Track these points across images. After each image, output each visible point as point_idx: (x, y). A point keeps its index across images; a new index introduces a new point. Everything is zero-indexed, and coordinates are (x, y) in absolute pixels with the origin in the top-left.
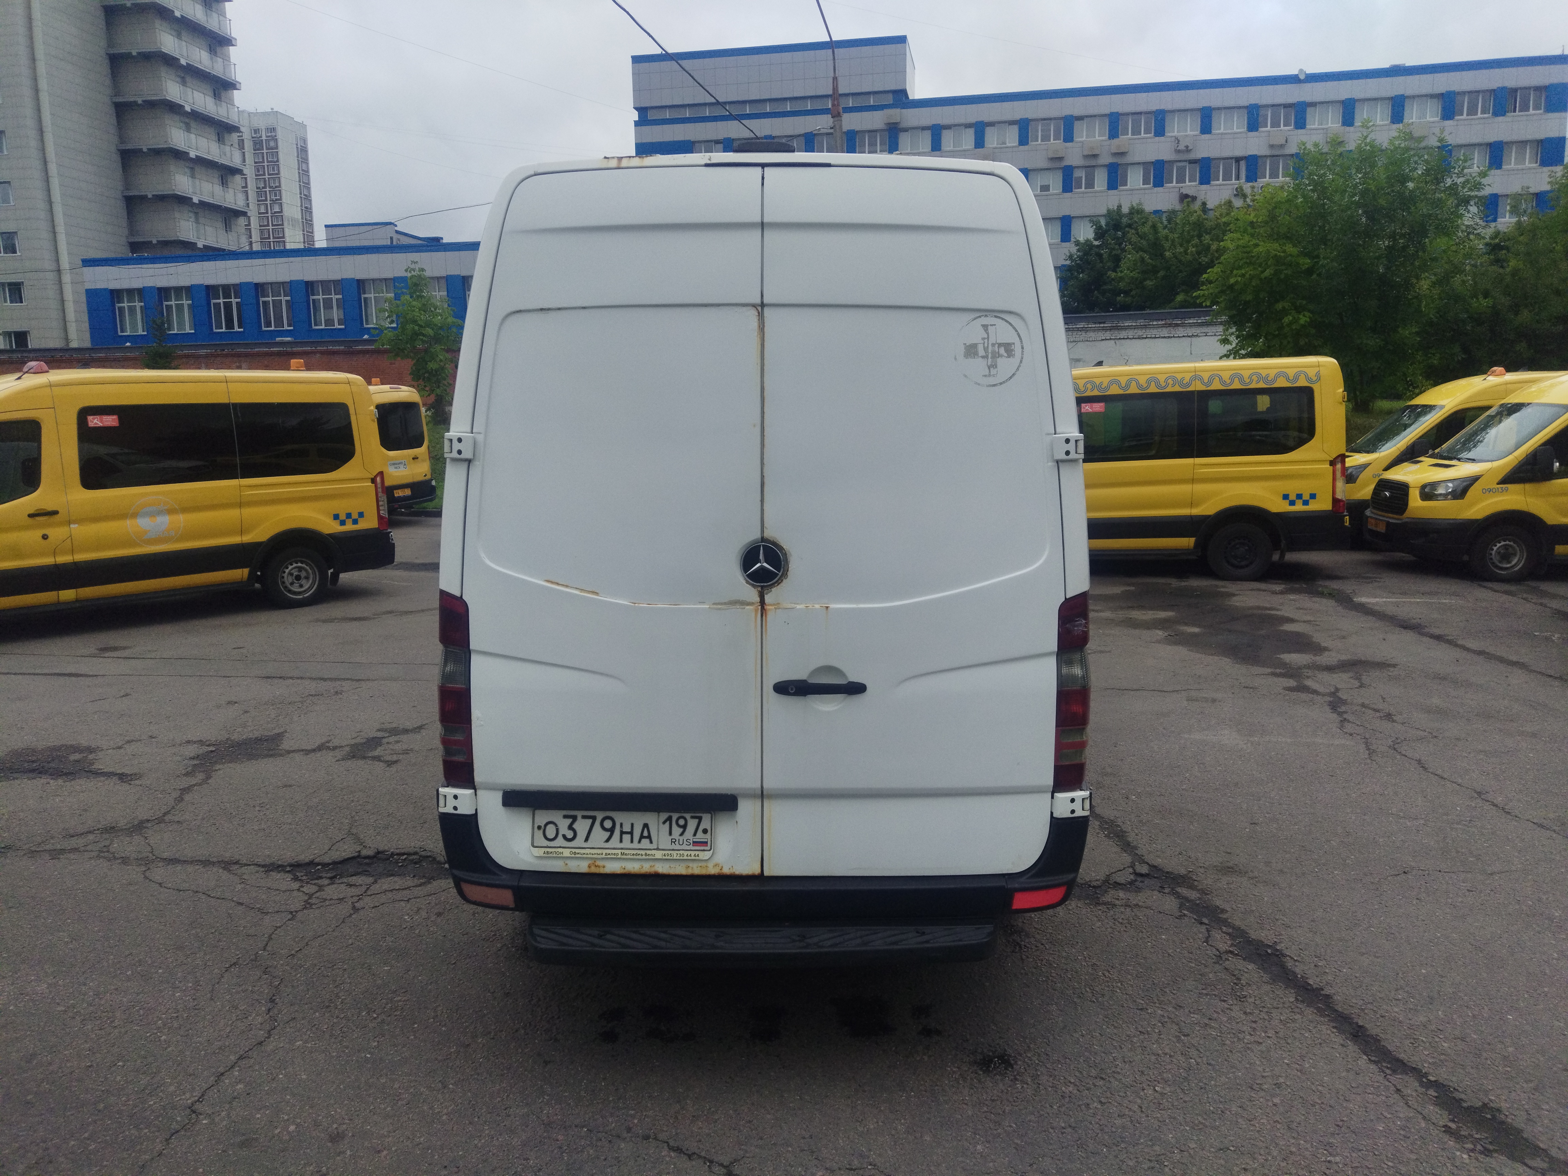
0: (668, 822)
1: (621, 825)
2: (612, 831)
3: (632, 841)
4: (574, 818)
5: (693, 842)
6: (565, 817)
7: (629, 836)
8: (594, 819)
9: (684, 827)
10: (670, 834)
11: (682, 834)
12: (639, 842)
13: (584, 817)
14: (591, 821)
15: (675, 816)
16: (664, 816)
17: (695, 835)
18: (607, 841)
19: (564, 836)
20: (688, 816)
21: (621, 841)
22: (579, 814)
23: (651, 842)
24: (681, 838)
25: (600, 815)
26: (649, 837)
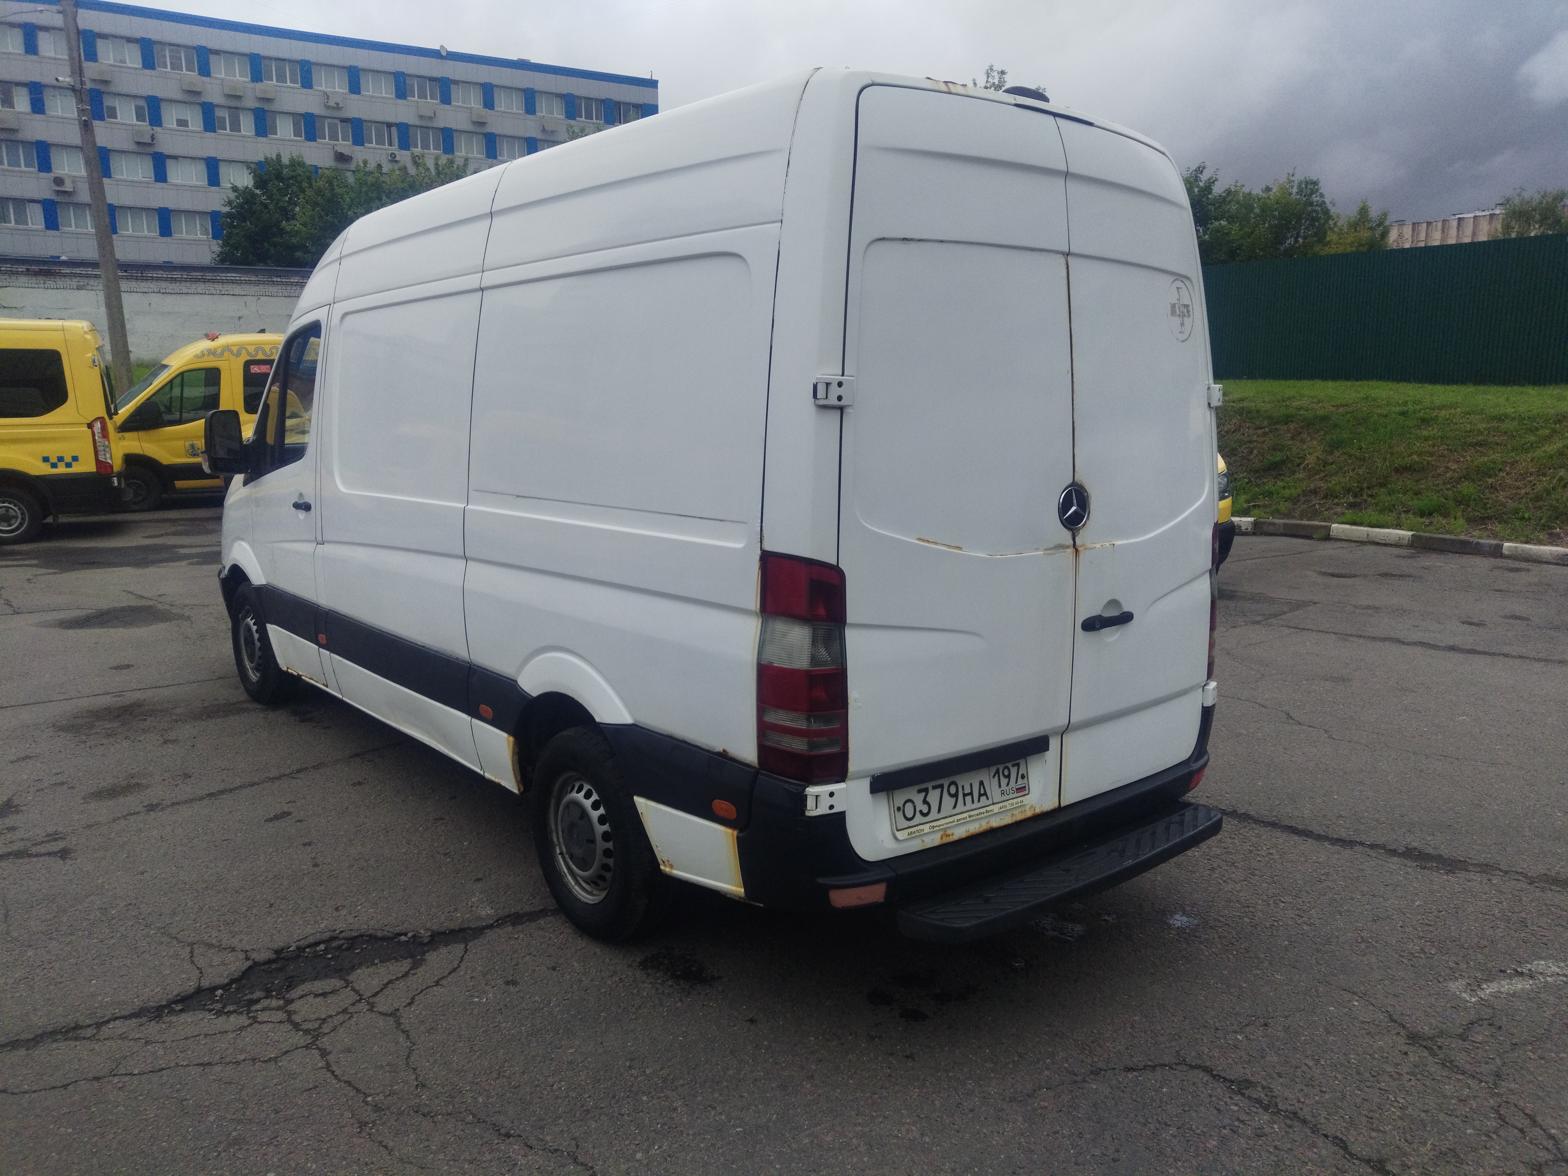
0: (997, 775)
1: (963, 787)
2: (956, 796)
3: (973, 802)
4: (926, 791)
5: (1017, 789)
6: (919, 791)
7: (970, 797)
8: (941, 786)
9: (1008, 777)
10: (1000, 786)
11: (1008, 785)
12: (979, 801)
13: (934, 788)
14: (939, 790)
15: (1001, 768)
16: (993, 770)
17: (1016, 782)
18: (955, 807)
19: (921, 812)
20: (1009, 765)
21: (965, 804)
22: (929, 785)
23: (988, 799)
24: (1007, 788)
25: (946, 782)
26: (985, 794)
